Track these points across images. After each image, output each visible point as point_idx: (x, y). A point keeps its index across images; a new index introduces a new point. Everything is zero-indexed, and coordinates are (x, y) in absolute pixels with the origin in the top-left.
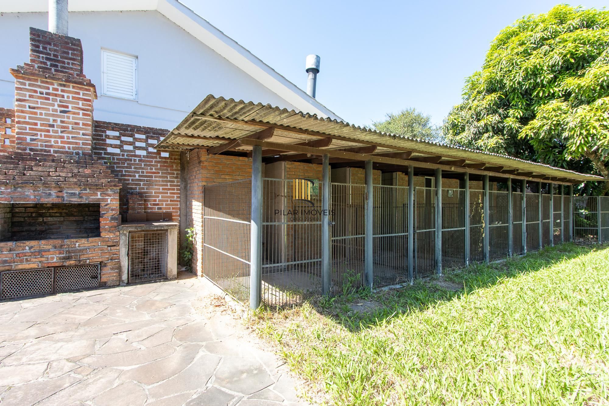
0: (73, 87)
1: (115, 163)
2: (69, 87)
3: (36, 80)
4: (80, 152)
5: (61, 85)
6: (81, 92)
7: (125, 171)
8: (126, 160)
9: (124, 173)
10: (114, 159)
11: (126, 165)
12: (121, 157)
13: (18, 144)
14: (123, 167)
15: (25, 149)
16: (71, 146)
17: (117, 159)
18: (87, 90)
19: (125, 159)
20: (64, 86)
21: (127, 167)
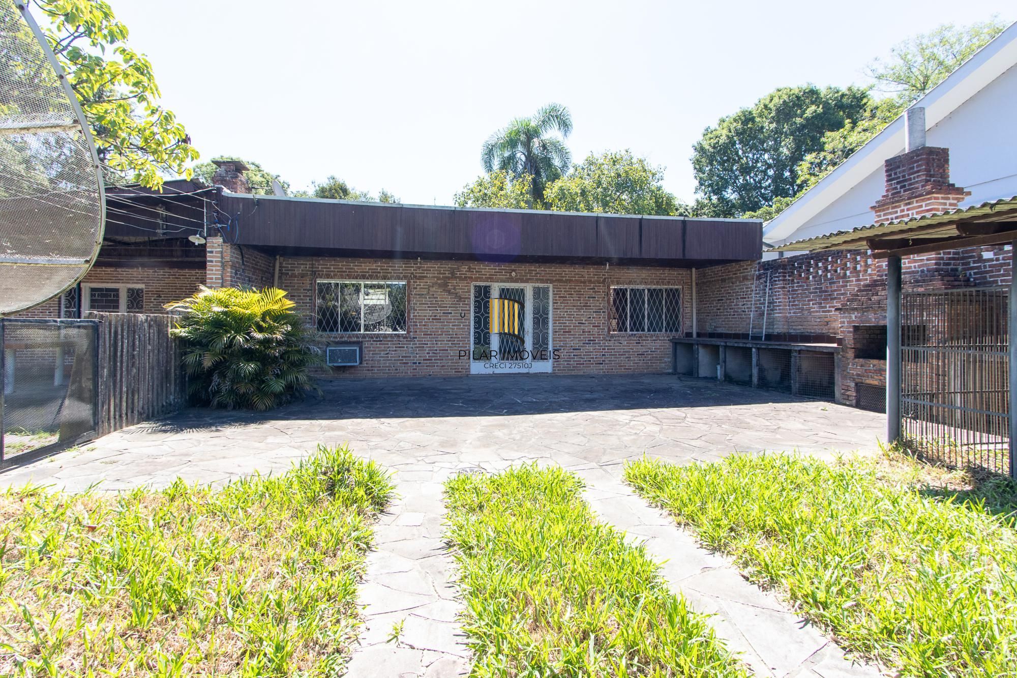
0: (917, 202)
1: (987, 272)
2: (912, 203)
3: (888, 209)
4: (925, 269)
5: (907, 204)
6: (924, 204)
7: (1002, 281)
8: (1001, 265)
9: (1000, 284)
10: (985, 267)
11: (1002, 272)
12: (995, 263)
13: (878, 271)
14: (998, 276)
15: (882, 276)
16: (916, 264)
17: (990, 266)
18: (929, 199)
19: (1001, 263)
20: (909, 204)
21: (1003, 275)
